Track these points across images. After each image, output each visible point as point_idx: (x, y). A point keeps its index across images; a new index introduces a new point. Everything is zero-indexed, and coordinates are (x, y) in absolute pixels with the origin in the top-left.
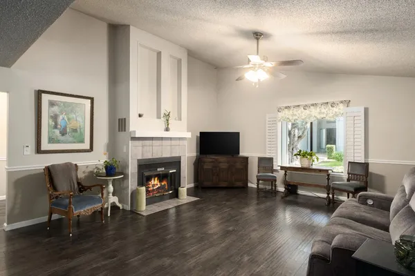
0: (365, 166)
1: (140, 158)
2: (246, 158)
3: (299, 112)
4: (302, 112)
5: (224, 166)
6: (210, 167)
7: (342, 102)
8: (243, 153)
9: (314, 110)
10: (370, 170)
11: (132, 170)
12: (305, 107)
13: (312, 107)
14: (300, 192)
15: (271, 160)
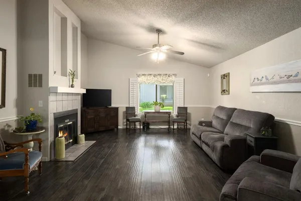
0: (186, 108)
1: (55, 112)
2: (117, 109)
3: (151, 78)
4: (153, 79)
5: (102, 115)
6: (92, 117)
7: (173, 75)
8: (113, 105)
9: (159, 78)
10: (188, 112)
11: (51, 122)
12: (155, 76)
13: (158, 76)
14: (151, 127)
15: (133, 108)
